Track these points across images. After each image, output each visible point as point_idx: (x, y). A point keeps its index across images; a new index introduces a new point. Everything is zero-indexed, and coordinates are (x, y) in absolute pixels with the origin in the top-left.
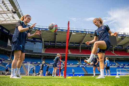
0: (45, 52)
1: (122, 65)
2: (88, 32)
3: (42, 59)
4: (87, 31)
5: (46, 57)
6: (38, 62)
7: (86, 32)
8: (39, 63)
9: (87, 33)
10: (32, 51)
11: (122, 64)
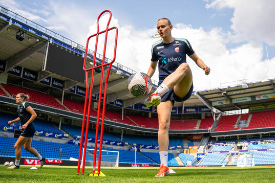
1: (78, 139)
2: (14, 21)
4: (12, 17)
7: (9, 18)
9: (10, 23)
11: (79, 137)
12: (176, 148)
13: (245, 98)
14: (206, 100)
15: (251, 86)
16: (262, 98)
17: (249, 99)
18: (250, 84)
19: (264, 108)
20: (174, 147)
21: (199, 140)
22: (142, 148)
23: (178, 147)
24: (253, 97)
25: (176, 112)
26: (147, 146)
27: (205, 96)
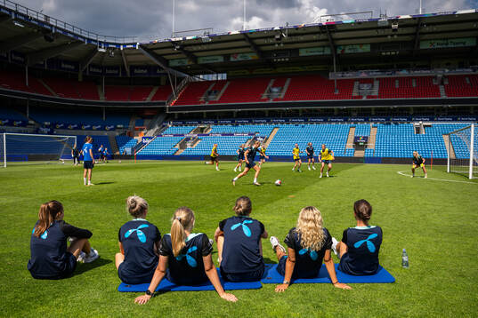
12: (116, 128)
13: (215, 58)
14: (157, 56)
15: (217, 40)
16: (239, 58)
17: (221, 59)
18: (215, 36)
19: (247, 73)
20: (112, 127)
21: (151, 117)
22: (61, 128)
23: (119, 126)
24: (227, 57)
25: (118, 74)
26: (68, 125)
27: (156, 51)
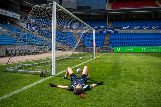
0: (113, 7)
3: (107, 22)
5: (114, 18)
6: (101, 27)
8: (104, 28)
10: (89, 8)
